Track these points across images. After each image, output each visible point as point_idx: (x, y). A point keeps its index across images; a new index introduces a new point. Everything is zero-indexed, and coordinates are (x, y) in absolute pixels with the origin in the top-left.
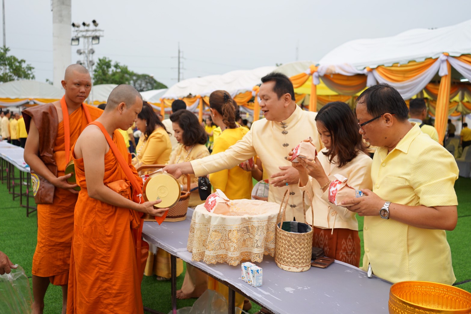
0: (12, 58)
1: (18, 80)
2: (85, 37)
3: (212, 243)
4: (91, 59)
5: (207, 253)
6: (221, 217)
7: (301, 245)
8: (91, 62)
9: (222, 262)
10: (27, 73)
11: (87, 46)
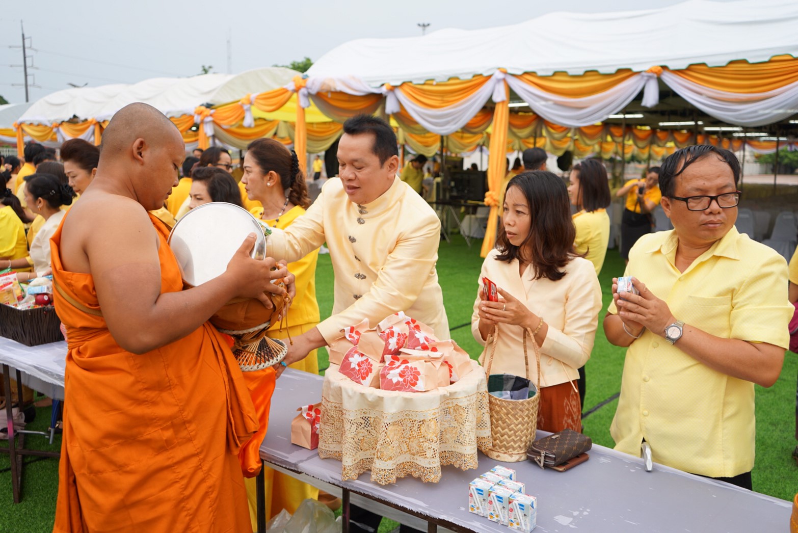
3: (390, 447)
5: (378, 465)
6: (402, 397)
7: (517, 419)
9: (403, 476)
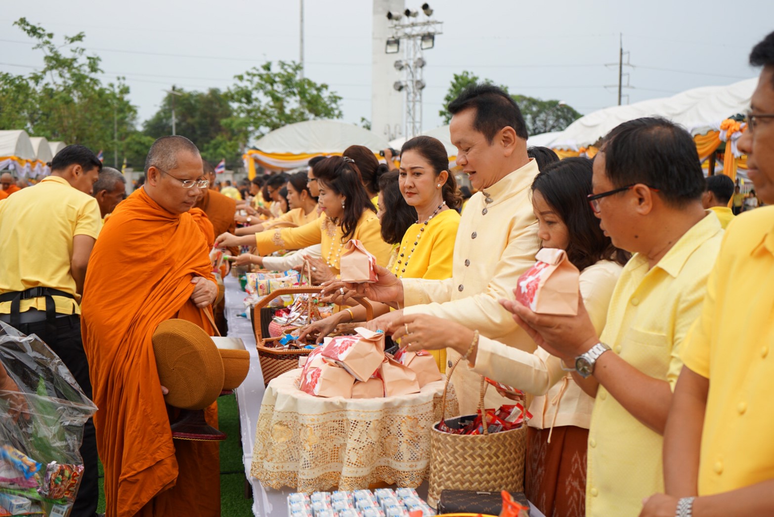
0: (306, 81)
1: (314, 119)
2: (409, 37)
4: (419, 78)
5: (265, 465)
8: (418, 82)
10: (329, 107)
11: (412, 53)
